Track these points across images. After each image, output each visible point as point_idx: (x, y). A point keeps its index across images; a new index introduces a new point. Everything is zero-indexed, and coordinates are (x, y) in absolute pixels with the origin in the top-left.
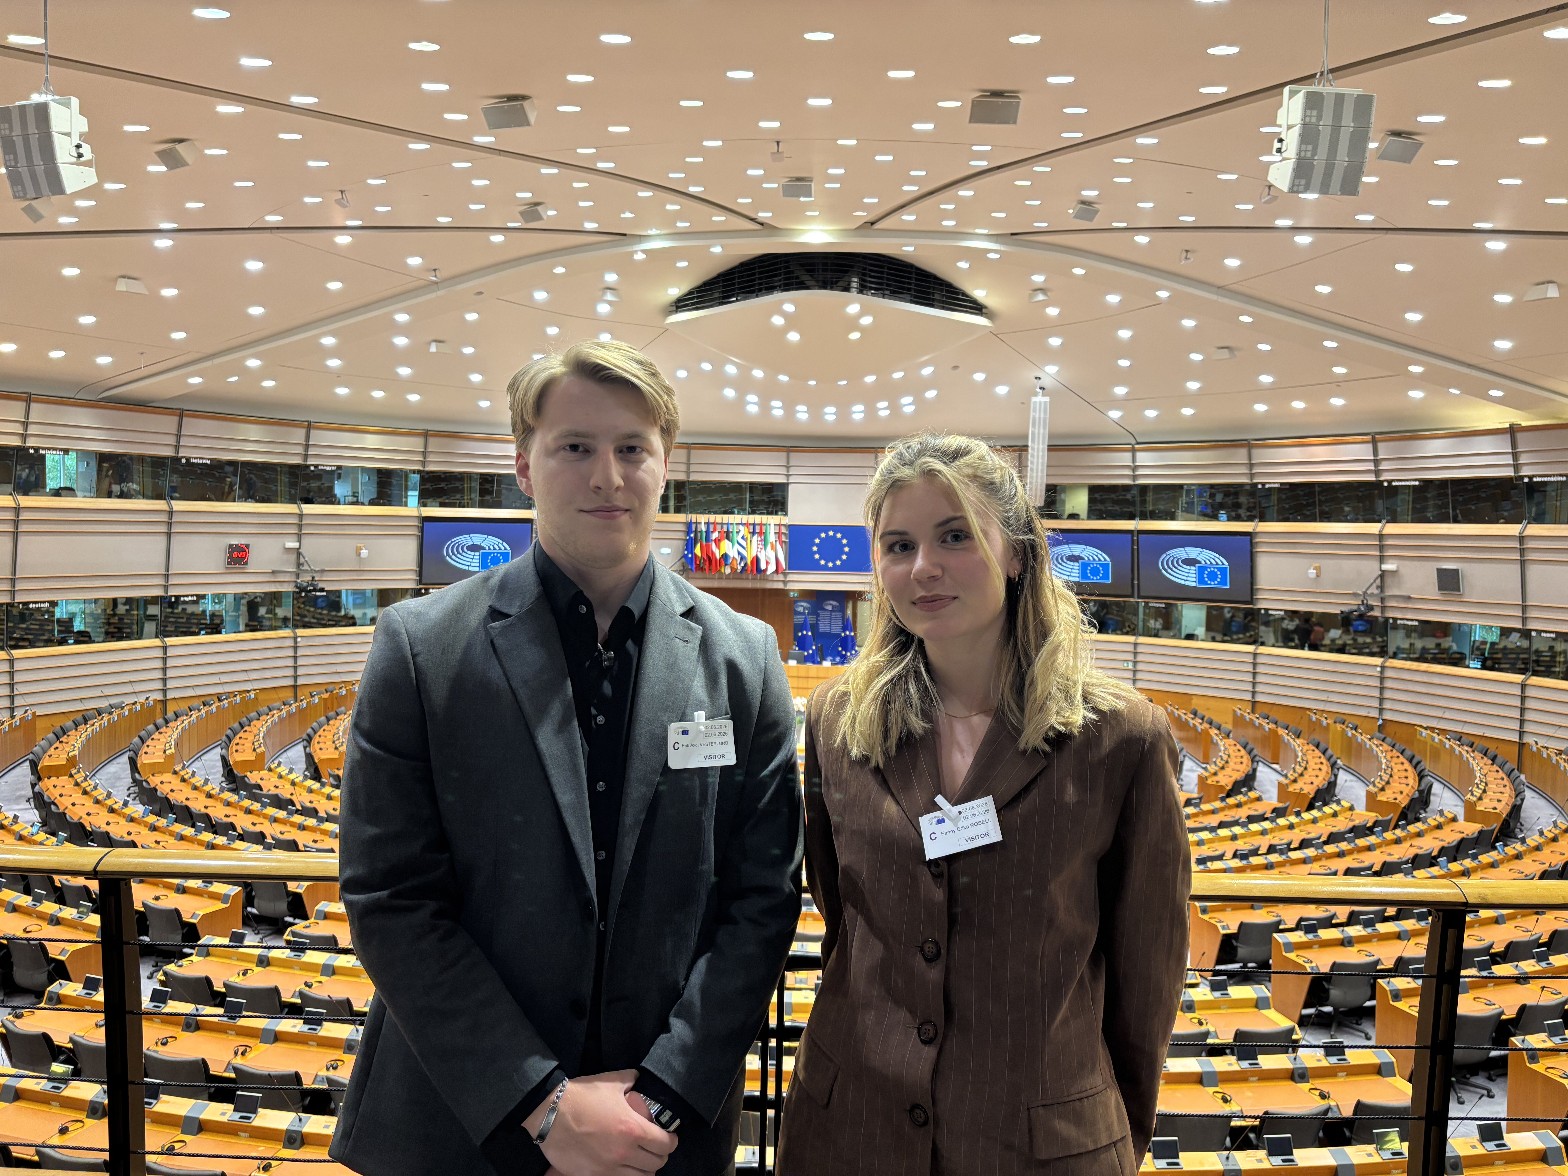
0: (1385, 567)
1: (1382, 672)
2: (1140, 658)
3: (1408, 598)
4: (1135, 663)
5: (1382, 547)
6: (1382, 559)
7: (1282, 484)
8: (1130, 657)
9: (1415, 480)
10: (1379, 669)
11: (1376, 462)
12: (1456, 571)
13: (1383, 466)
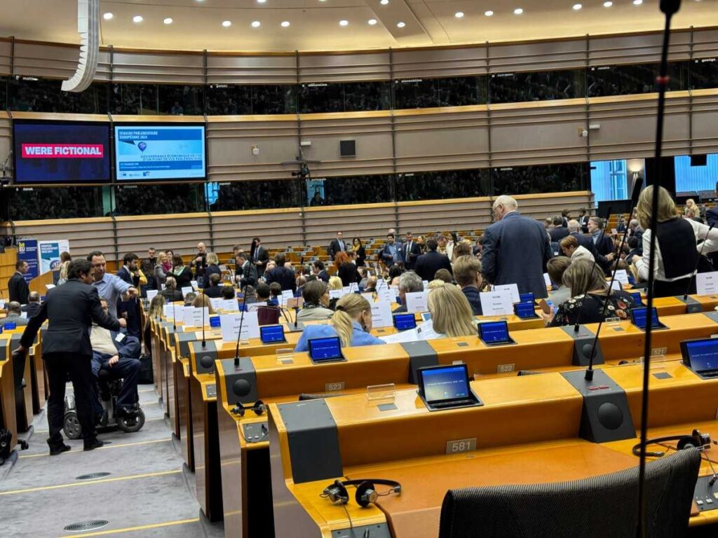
0: (303, 143)
1: (303, 216)
2: (119, 234)
3: (318, 163)
4: (116, 239)
5: (299, 130)
6: (300, 138)
7: (229, 85)
8: (111, 234)
9: (325, 83)
10: (301, 214)
11: (298, 70)
12: (353, 143)
13: (303, 73)
